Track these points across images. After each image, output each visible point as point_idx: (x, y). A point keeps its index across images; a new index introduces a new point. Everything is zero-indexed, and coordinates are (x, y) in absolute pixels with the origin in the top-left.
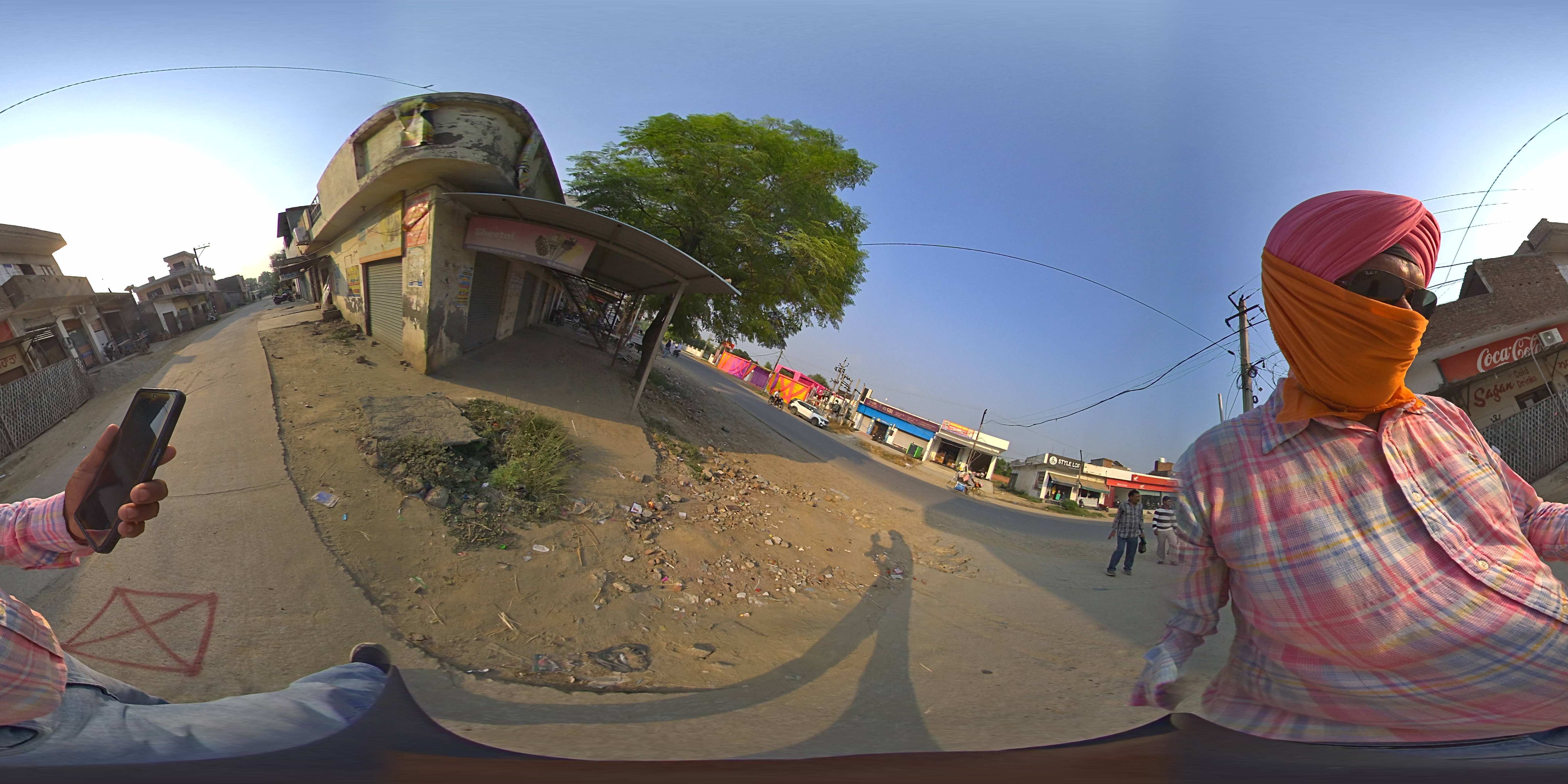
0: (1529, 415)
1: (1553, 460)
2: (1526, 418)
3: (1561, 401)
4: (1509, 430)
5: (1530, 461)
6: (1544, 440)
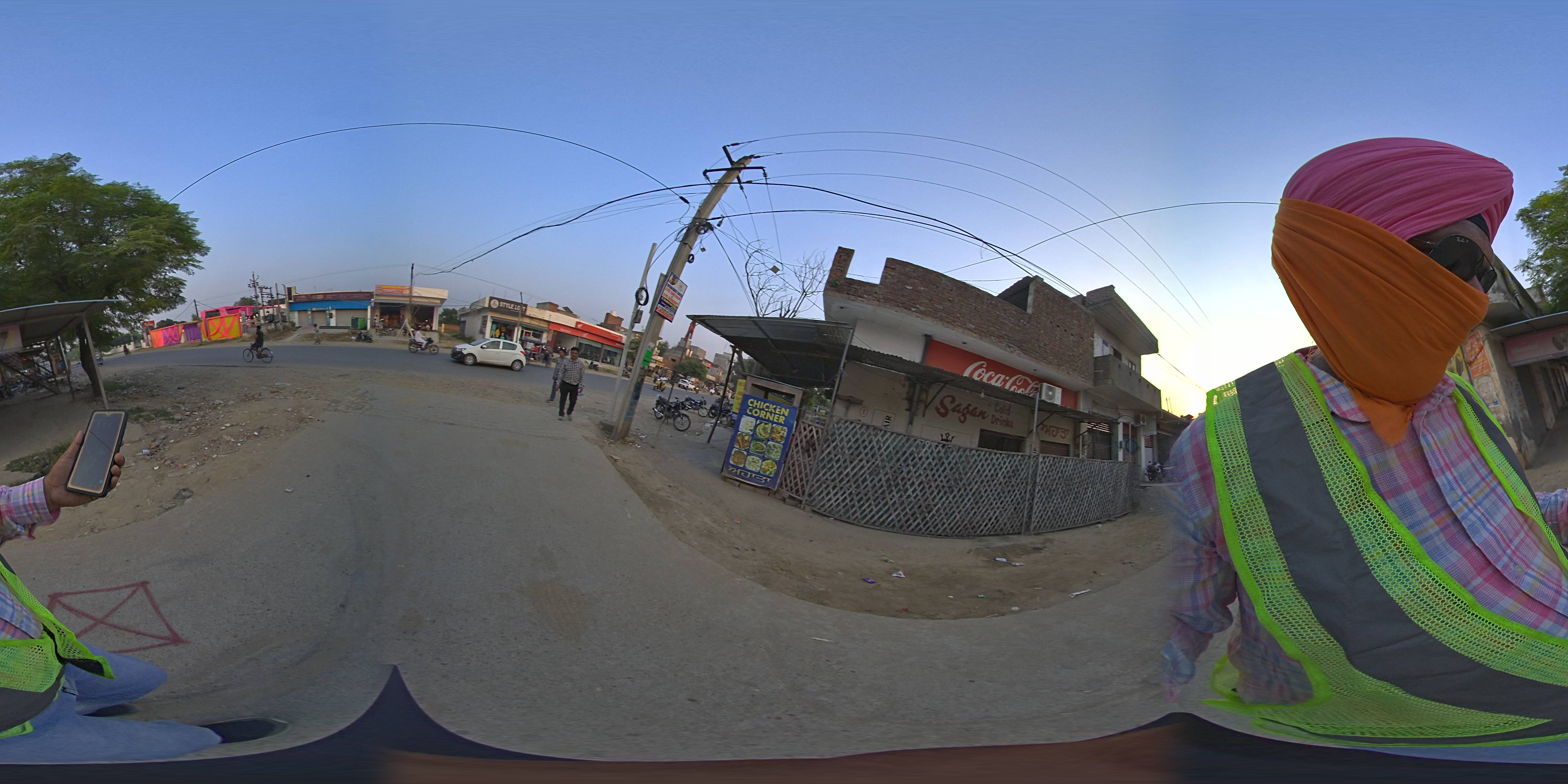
1: (985, 526)
2: (989, 461)
4: (963, 462)
5: (959, 513)
6: (993, 498)
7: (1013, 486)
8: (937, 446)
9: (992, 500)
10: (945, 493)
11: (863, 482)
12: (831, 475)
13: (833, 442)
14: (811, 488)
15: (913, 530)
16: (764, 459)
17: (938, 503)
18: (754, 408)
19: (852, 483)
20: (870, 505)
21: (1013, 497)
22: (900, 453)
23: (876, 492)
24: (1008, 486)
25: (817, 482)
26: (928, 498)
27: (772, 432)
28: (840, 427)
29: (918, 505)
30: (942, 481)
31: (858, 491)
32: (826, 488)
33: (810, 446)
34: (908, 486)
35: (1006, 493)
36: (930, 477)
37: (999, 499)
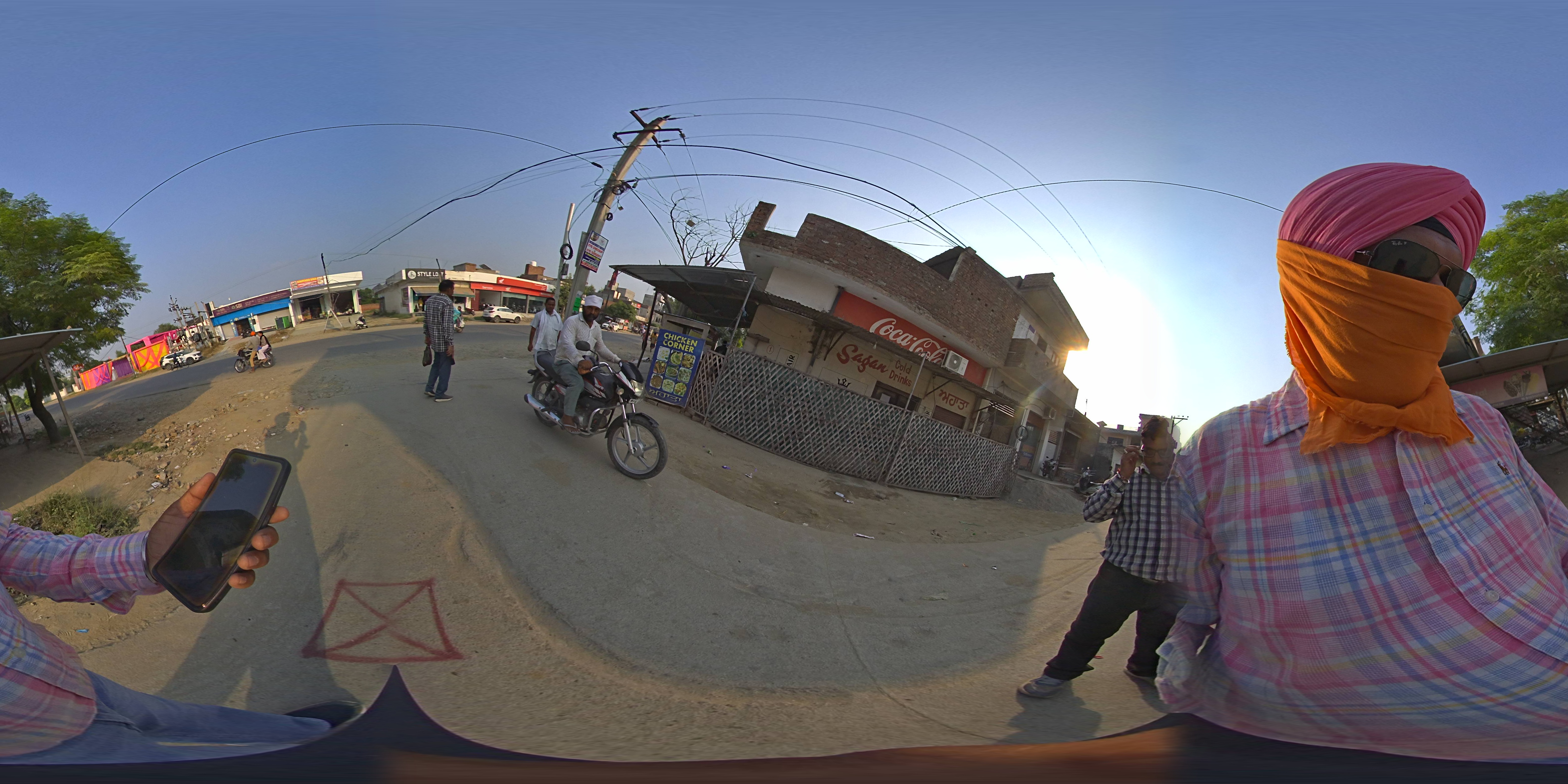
0: (867, 406)
1: (846, 465)
2: (861, 405)
3: (908, 422)
4: (837, 400)
5: (825, 446)
6: (858, 440)
7: (879, 434)
8: (817, 382)
9: (857, 441)
10: (817, 425)
11: (751, 404)
12: (727, 397)
13: (731, 369)
14: (711, 407)
15: (784, 452)
16: (676, 382)
17: (809, 432)
18: (669, 340)
19: (743, 404)
20: (755, 424)
21: (877, 444)
22: (784, 383)
23: (760, 414)
24: (875, 433)
25: (716, 402)
26: (801, 426)
27: (683, 359)
28: (738, 357)
29: (792, 431)
30: (815, 414)
31: (747, 411)
32: (723, 407)
33: (714, 372)
34: (786, 412)
35: (871, 439)
36: (806, 408)
37: (864, 443)
